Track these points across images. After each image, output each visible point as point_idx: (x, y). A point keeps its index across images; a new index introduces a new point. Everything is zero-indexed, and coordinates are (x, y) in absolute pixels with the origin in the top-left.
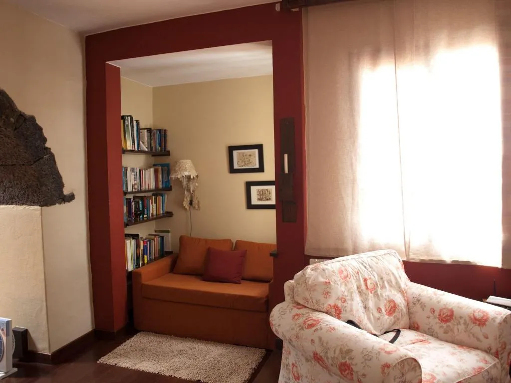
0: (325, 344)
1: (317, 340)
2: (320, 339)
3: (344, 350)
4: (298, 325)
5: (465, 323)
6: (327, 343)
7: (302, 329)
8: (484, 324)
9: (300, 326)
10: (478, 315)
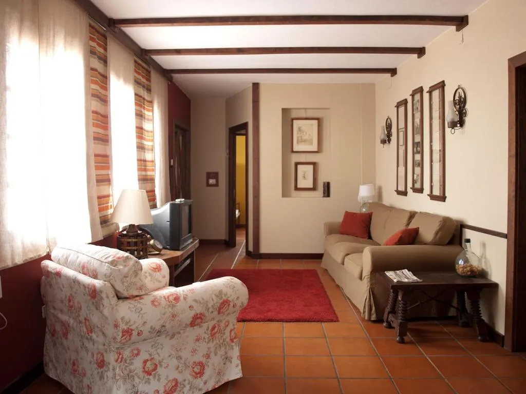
0: (202, 301)
1: (194, 304)
2: (195, 301)
3: (218, 294)
4: (166, 307)
5: (150, 275)
6: (203, 299)
7: (173, 306)
8: (161, 269)
9: (169, 306)
10: (154, 266)
